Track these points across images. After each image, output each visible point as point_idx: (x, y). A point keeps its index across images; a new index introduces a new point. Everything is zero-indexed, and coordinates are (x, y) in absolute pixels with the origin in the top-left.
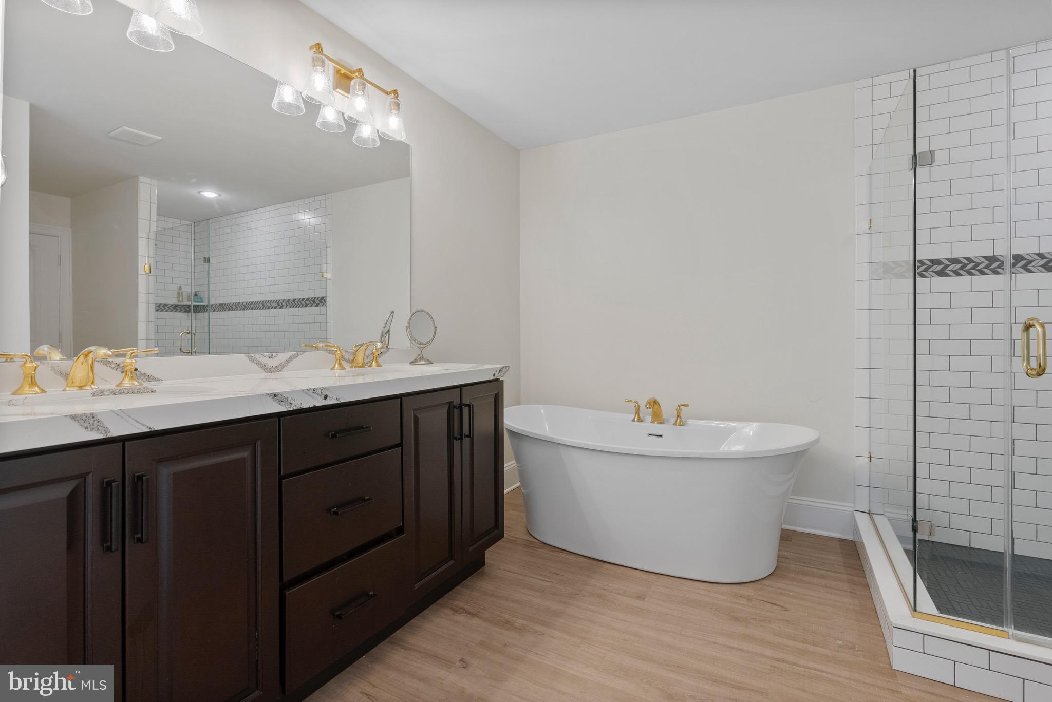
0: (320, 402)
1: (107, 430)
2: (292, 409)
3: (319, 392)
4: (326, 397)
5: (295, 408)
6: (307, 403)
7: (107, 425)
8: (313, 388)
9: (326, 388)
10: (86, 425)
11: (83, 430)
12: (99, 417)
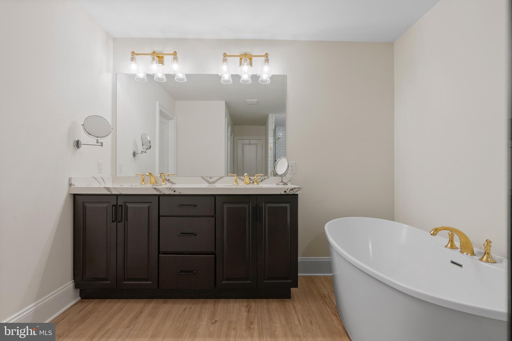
0: (172, 193)
1: (112, 192)
2: (161, 194)
3: (172, 189)
4: (175, 191)
5: (162, 194)
6: (167, 192)
7: (112, 191)
8: (170, 187)
9: (175, 188)
10: (108, 190)
11: (107, 191)
12: (110, 189)
